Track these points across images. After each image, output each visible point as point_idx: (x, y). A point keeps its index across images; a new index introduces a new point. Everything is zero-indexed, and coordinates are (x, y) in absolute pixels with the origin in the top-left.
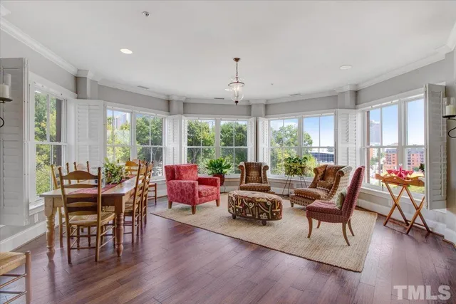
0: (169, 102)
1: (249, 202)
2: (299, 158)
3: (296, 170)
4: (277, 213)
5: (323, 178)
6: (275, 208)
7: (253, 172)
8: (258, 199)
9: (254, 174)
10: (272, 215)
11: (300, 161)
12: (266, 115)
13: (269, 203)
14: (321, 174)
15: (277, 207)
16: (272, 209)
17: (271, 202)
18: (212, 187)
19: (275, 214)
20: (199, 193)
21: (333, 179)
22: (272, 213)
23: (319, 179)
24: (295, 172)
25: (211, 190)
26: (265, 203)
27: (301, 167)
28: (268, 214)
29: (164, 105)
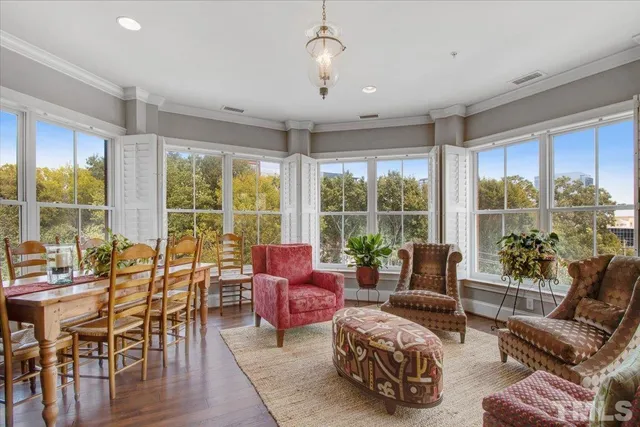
0: (286, 134)
1: (357, 344)
2: (538, 236)
3: (526, 266)
4: (421, 387)
5: (596, 293)
6: (414, 374)
7: (429, 266)
8: (376, 340)
9: (430, 269)
10: (407, 390)
11: (538, 242)
12: (466, 138)
13: (399, 357)
14: (589, 281)
15: (420, 372)
16: (406, 375)
17: (406, 353)
18: (326, 292)
19: (414, 390)
20: (292, 304)
21: (624, 297)
22: (407, 385)
23: (582, 292)
24: (525, 270)
25: (320, 299)
26: (390, 355)
27: (540, 260)
28: (395, 387)
29: (278, 140)
